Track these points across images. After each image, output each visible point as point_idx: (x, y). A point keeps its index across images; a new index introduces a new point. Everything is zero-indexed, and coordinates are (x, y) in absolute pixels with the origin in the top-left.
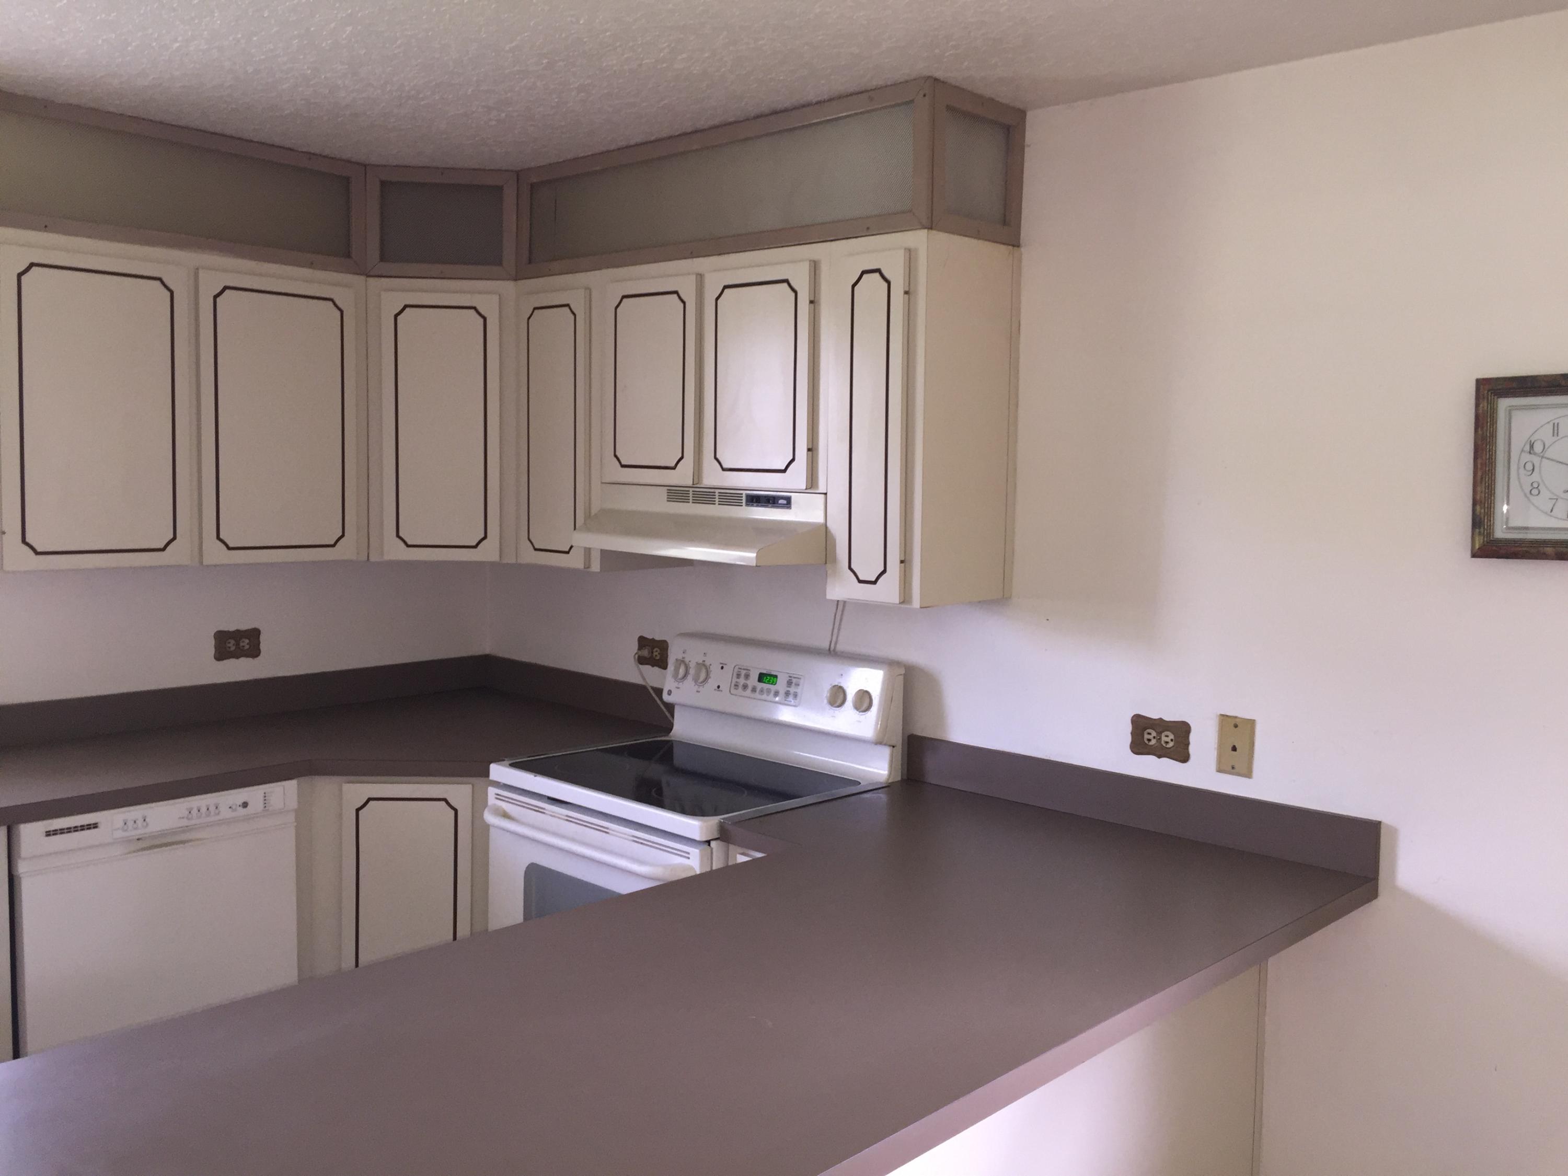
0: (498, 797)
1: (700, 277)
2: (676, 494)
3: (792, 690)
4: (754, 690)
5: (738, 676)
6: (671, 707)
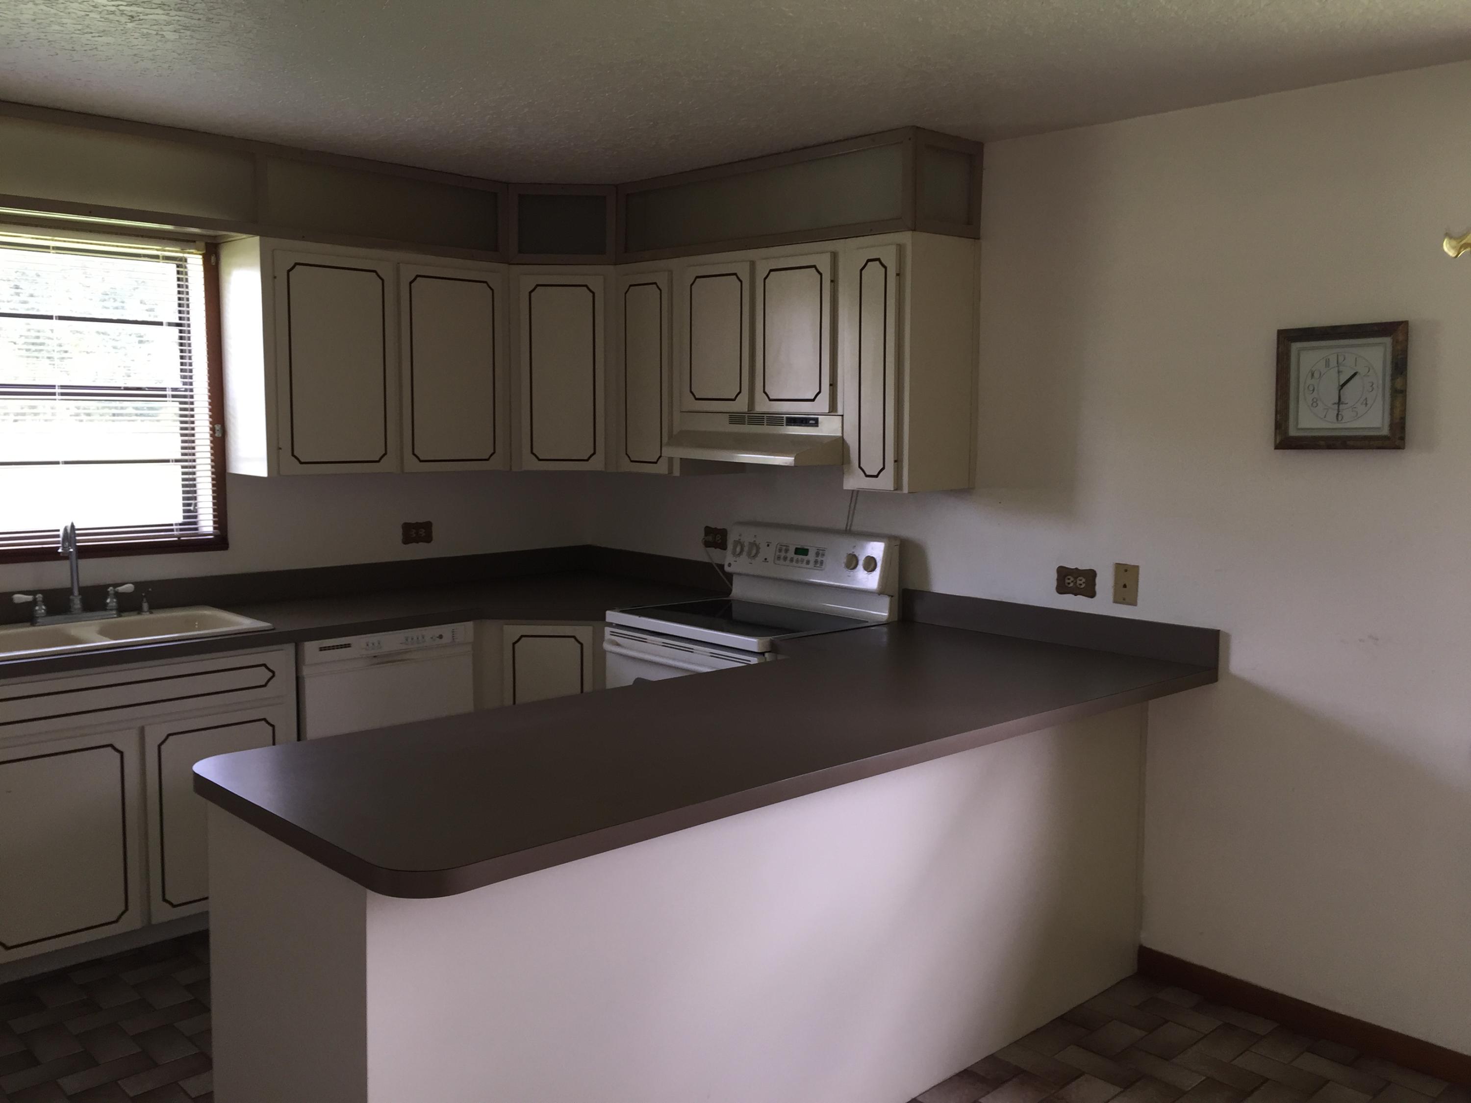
0: (613, 634)
1: (753, 264)
2: (736, 418)
3: (820, 559)
4: (792, 560)
5: (780, 551)
6: (730, 576)
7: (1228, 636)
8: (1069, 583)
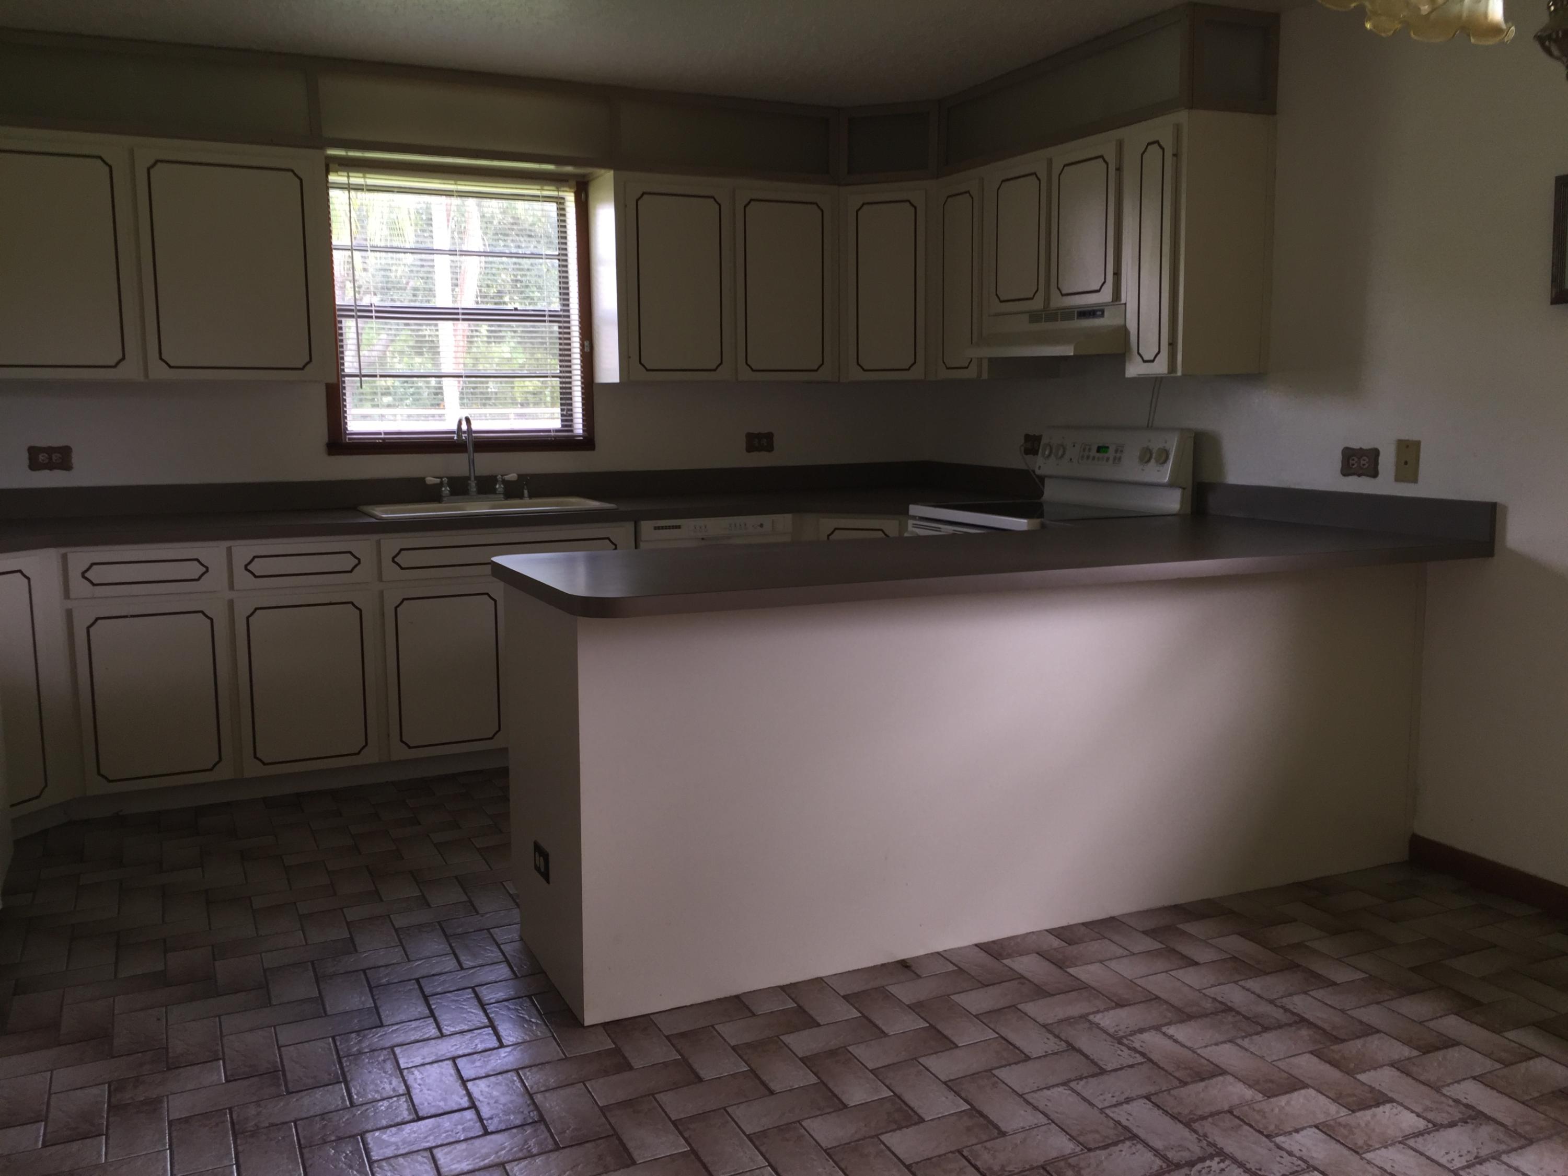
0: (916, 526)
1: (1050, 162)
2: (1035, 317)
3: (1118, 455)
4: (1094, 458)
5: (1084, 450)
6: (1042, 479)
7: (1505, 508)
8: (1353, 465)
